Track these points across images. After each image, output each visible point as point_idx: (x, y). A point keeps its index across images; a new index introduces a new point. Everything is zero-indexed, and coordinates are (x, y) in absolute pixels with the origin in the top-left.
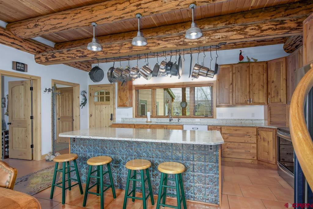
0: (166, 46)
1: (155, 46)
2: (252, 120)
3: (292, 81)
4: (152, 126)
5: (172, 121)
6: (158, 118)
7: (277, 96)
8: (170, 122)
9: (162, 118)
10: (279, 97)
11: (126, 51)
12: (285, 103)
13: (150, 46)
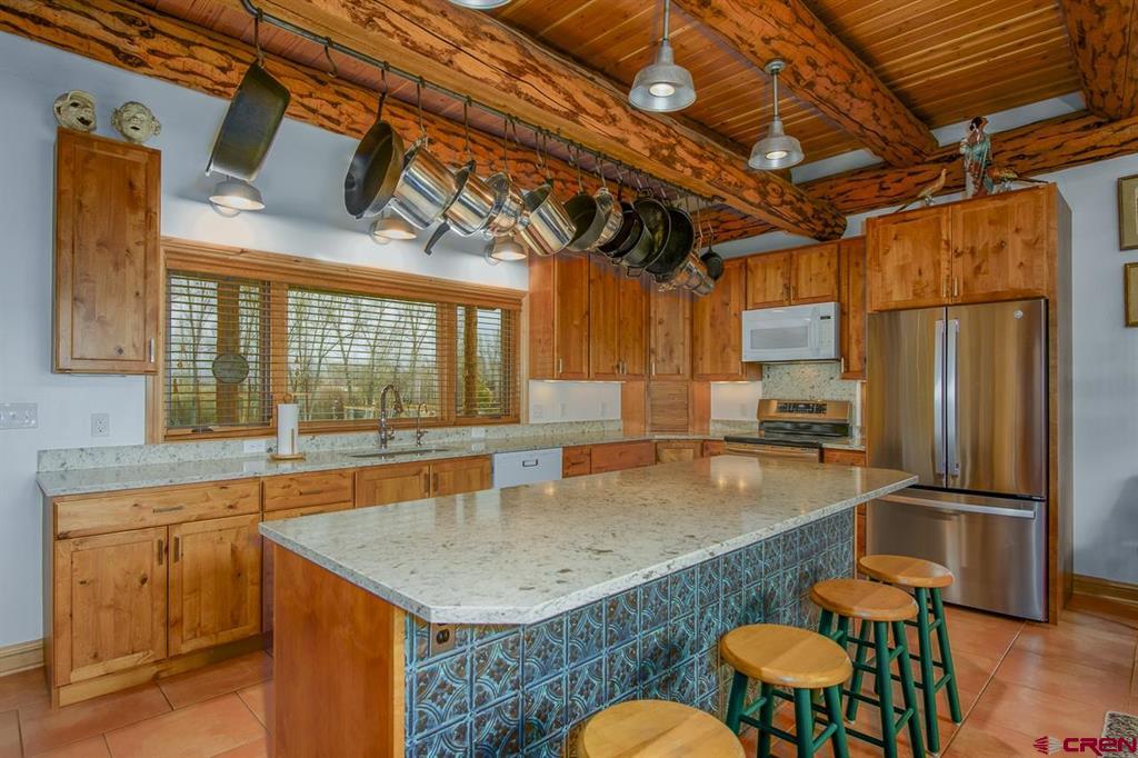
0: (627, 136)
1: (598, 119)
2: (602, 422)
3: (712, 325)
4: (367, 475)
5: (389, 443)
6: (319, 438)
7: (671, 358)
8: (383, 450)
9: (338, 435)
10: (676, 361)
11: (483, 72)
12: (688, 375)
13: (584, 109)
